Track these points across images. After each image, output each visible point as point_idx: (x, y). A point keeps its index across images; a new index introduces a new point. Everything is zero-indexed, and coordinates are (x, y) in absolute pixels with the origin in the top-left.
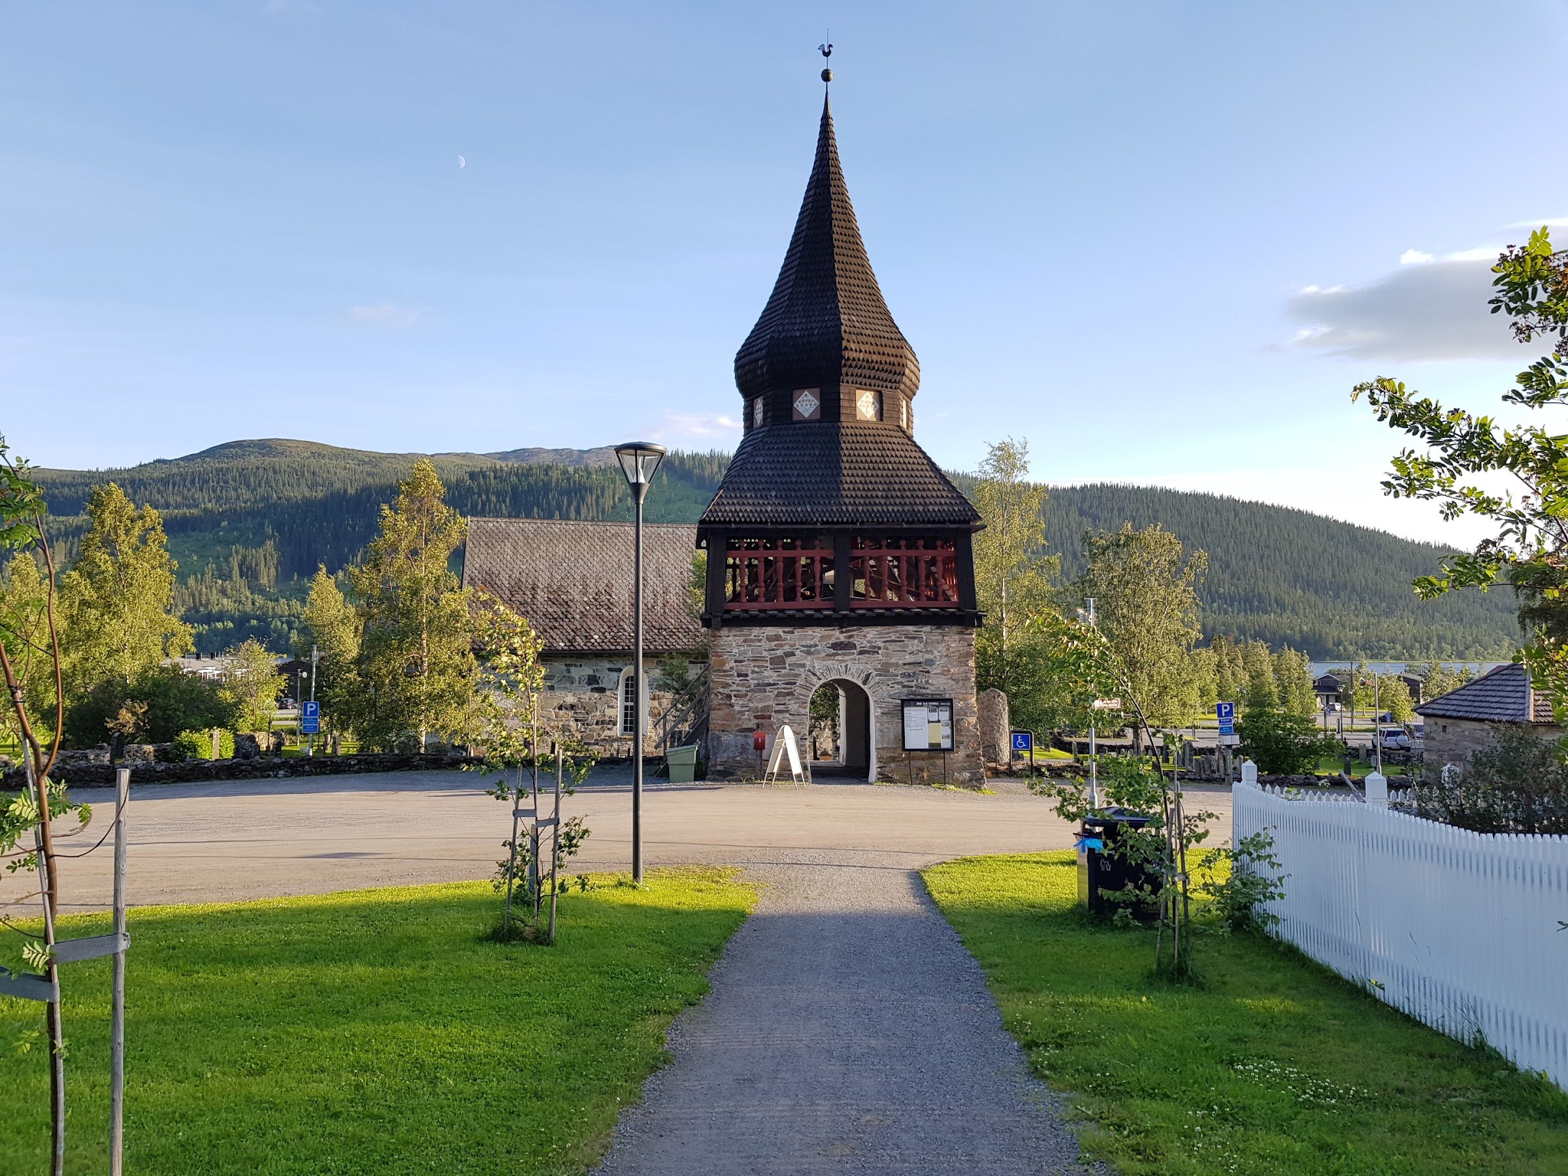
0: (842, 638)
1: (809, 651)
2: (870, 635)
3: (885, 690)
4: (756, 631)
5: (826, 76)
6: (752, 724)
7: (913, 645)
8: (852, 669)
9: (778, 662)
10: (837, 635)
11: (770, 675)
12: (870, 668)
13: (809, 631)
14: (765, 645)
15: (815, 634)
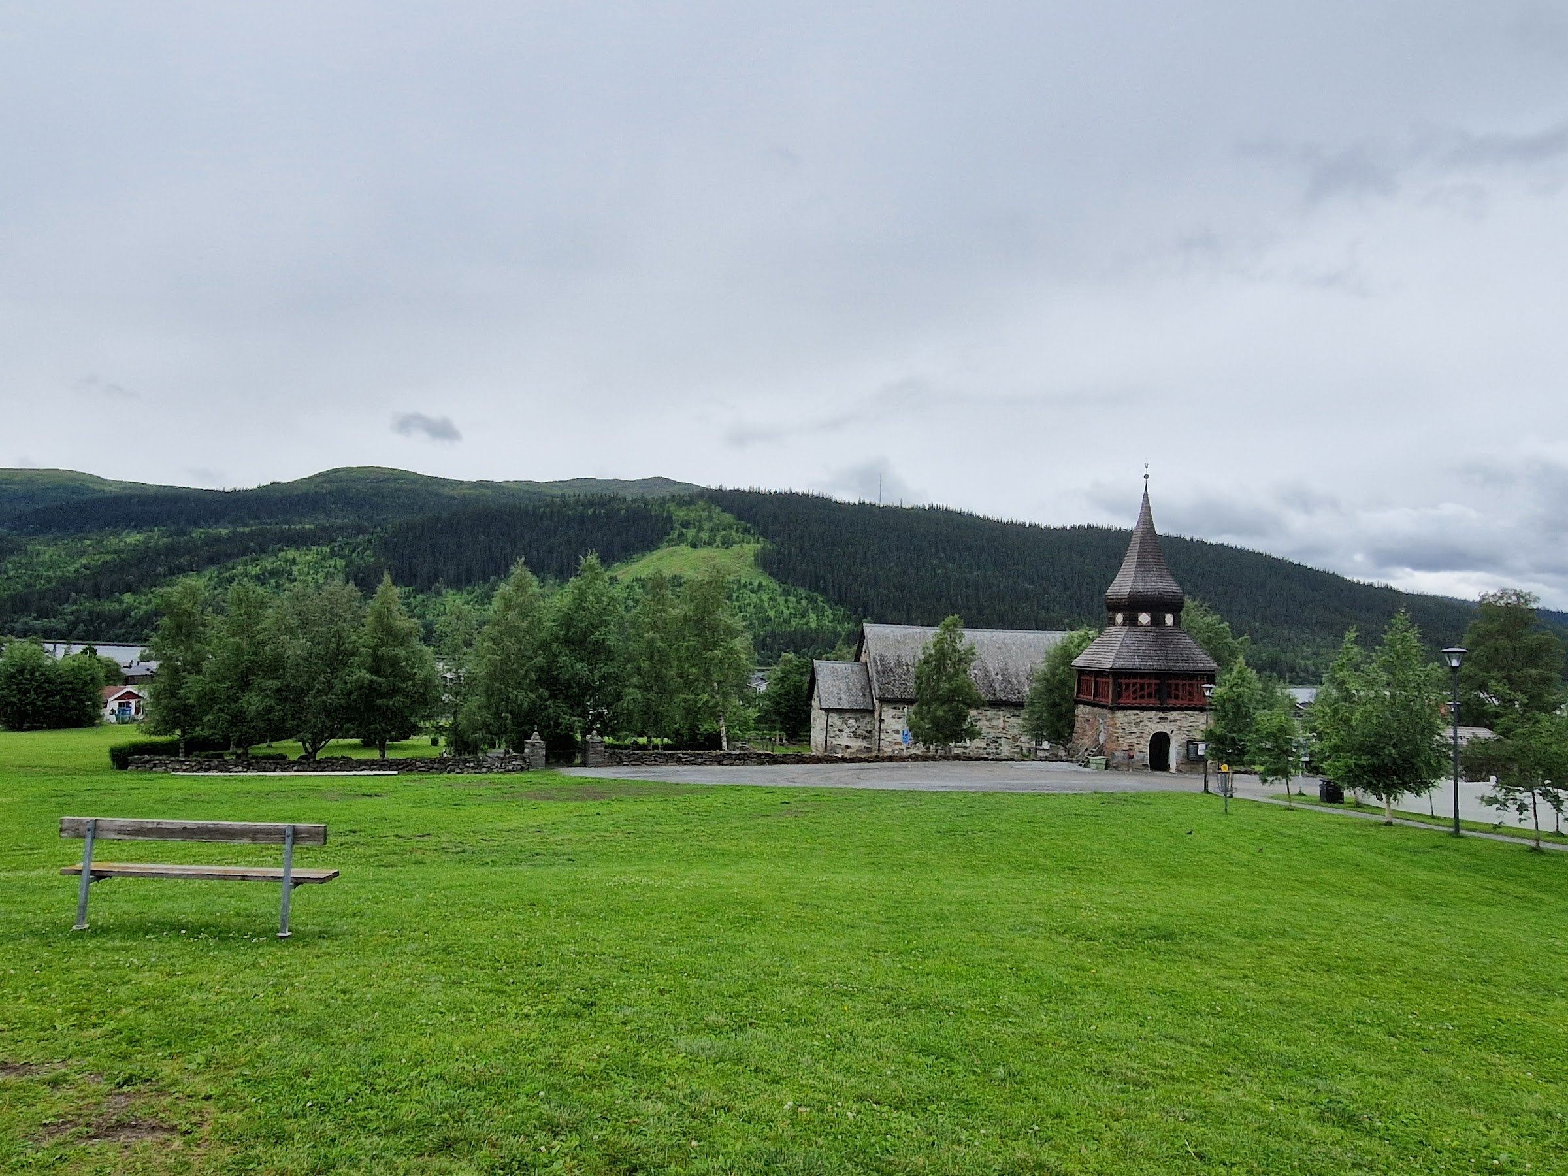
0: (1163, 715)
1: (1150, 720)
2: (1174, 715)
3: (1179, 737)
4: (1129, 712)
5: (1146, 477)
6: (1127, 748)
7: (1192, 719)
8: (1165, 728)
9: (1137, 724)
10: (1161, 715)
11: (1135, 730)
12: (1174, 728)
13: (1149, 713)
14: (1133, 717)
15: (1152, 714)
